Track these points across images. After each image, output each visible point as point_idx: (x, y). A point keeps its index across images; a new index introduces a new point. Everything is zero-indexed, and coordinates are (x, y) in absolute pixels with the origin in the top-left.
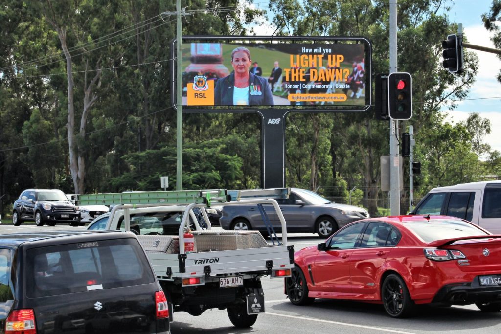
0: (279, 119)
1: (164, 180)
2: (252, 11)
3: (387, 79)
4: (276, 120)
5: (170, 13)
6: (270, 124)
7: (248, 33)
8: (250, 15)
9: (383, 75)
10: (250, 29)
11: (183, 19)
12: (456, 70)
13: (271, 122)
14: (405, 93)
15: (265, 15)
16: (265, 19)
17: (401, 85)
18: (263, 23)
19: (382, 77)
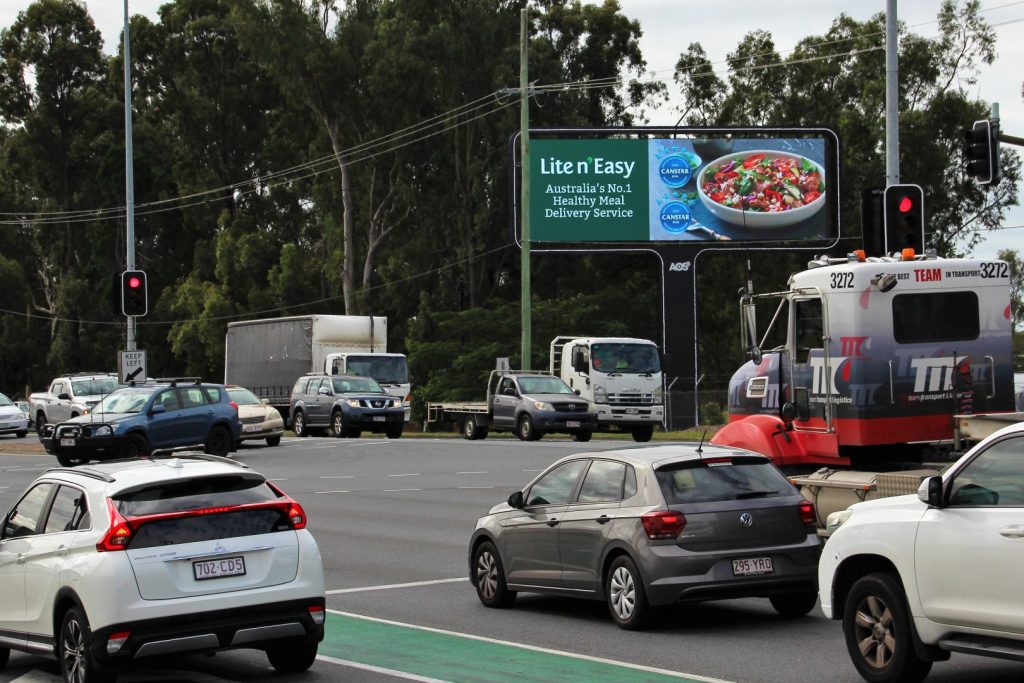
0: (688, 263)
1: (503, 364)
2: (641, 85)
3: (882, 195)
4: (683, 265)
5: (510, 91)
6: (673, 271)
7: (637, 122)
8: (637, 92)
9: (875, 188)
10: (639, 114)
11: (531, 101)
12: (988, 179)
13: (674, 267)
14: (913, 218)
15: (664, 91)
16: (663, 97)
17: (905, 206)
18: (660, 104)
19: (875, 192)
